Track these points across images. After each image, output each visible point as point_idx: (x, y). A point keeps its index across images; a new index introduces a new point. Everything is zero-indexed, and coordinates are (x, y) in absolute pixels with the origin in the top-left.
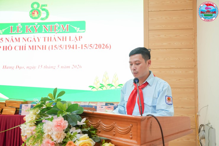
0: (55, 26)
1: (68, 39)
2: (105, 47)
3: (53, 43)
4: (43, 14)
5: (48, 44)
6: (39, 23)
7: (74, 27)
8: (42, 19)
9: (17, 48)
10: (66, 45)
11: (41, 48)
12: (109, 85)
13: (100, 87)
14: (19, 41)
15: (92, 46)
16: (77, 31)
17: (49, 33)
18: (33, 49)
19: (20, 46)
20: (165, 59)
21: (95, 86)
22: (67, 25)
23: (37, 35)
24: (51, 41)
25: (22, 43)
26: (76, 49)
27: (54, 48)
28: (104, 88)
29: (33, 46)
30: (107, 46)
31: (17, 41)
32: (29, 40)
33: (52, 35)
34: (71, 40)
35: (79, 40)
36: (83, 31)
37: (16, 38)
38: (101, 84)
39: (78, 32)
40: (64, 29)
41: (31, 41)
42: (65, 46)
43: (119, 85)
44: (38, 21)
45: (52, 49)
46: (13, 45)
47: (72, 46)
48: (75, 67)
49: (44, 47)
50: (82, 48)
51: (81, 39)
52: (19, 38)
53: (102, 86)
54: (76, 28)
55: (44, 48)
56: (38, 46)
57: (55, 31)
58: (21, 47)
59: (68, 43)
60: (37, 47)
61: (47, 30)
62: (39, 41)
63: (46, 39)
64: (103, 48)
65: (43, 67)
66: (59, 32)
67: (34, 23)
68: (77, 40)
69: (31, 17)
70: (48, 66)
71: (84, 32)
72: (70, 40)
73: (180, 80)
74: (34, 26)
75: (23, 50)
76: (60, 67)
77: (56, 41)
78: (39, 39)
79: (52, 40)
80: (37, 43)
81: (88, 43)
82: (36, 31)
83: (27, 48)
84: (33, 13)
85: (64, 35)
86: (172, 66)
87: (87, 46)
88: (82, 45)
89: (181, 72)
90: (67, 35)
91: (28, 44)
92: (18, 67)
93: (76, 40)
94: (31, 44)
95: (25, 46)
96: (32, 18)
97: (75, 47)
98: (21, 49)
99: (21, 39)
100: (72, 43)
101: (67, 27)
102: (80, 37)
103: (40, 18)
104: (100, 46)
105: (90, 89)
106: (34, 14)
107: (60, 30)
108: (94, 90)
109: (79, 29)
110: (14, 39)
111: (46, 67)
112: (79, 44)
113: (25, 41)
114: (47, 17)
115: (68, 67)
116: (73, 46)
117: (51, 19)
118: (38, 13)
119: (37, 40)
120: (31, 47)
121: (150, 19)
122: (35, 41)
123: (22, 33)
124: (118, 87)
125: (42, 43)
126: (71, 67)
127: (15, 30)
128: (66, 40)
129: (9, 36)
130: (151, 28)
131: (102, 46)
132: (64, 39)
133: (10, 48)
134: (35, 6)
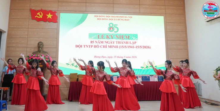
0: (122, 36)
1: (129, 43)
3: (122, 45)
4: (116, 30)
5: (119, 45)
7: (132, 37)
8: (115, 32)
9: (102, 47)
11: (115, 47)
13: (146, 68)
15: (142, 47)
18: (111, 48)
21: (144, 67)
23: (112, 40)
24: (120, 43)
25: (105, 44)
26: (133, 48)
27: (122, 47)
28: (148, 68)
29: (111, 46)
30: (148, 47)
32: (108, 43)
33: (121, 40)
34: (131, 43)
36: (137, 39)
37: (101, 41)
39: (134, 40)
41: (109, 43)
42: (128, 47)
43: (156, 66)
44: (113, 33)
46: (100, 45)
47: (131, 46)
48: (133, 57)
52: (103, 42)
53: (147, 67)
55: (117, 47)
57: (122, 38)
59: (129, 45)
61: (118, 38)
63: (118, 42)
65: (116, 57)
67: (111, 34)
70: (119, 56)
74: (111, 36)
76: (126, 57)
77: (123, 43)
78: (114, 42)
80: (113, 45)
81: (139, 45)
82: (112, 38)
83: (107, 46)
84: (110, 29)
85: (127, 41)
87: (139, 47)
90: (129, 41)
91: (108, 45)
92: (103, 57)
93: (133, 44)
94: (110, 45)
96: (110, 31)
98: (104, 47)
99: (104, 42)
101: (128, 37)
102: (135, 42)
104: (145, 47)
105: (141, 68)
107: (125, 38)
108: (143, 69)
109: (134, 38)
112: (135, 45)
113: (106, 43)
114: (118, 31)
117: (121, 32)
118: (112, 29)
120: (110, 46)
121: (168, 35)
122: (112, 43)
123: (104, 39)
125: (115, 44)
126: (131, 57)
127: (100, 37)
128: (128, 43)
129: (97, 40)
130: (168, 39)
131: (146, 47)
132: (127, 43)
133: (98, 47)
134: (111, 25)
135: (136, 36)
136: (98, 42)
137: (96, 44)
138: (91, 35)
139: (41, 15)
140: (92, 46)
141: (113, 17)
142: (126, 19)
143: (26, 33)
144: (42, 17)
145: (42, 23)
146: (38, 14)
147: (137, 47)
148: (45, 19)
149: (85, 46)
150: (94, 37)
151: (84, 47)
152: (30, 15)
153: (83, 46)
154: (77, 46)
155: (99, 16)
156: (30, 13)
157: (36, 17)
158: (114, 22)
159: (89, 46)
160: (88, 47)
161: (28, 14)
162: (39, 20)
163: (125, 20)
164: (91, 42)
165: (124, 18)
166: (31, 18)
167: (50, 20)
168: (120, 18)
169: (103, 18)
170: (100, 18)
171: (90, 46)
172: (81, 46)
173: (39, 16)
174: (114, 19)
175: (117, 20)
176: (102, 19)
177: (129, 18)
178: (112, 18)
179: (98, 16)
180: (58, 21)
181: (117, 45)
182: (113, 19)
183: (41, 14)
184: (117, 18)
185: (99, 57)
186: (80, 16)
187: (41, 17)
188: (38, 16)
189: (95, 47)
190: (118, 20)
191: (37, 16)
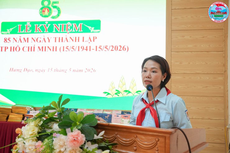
0: (67, 25)
1: (81, 39)
2: (122, 49)
3: (65, 44)
4: (54, 12)
5: (59, 45)
6: (49, 22)
7: (88, 27)
8: (53, 17)
9: (26, 49)
10: (79, 47)
11: (52, 50)
12: (126, 91)
13: (116, 94)
14: (28, 42)
15: (108, 47)
16: (91, 31)
17: (60, 32)
18: (42, 51)
19: (29, 47)
20: (189, 63)
21: (110, 92)
22: (81, 25)
23: (47, 35)
24: (62, 41)
25: (31, 44)
26: (90, 50)
27: (65, 49)
28: (120, 95)
29: (42, 47)
30: (124, 48)
31: (25, 41)
33: (63, 35)
34: (85, 41)
35: (94, 41)
36: (98, 30)
37: (24, 38)
38: (116, 90)
39: (93, 32)
40: (77, 29)
41: (40, 41)
42: (78, 48)
43: (137, 92)
44: (49, 19)
45: (63, 50)
46: (21, 45)
47: (85, 48)
48: (89, 70)
50: (96, 50)
51: (95, 40)
52: (28, 38)
53: (118, 92)
54: (90, 27)
55: (54, 49)
56: (48, 47)
57: (67, 31)
58: (30, 48)
59: (81, 44)
60: (47, 48)
61: (58, 29)
62: (49, 42)
63: (57, 40)
64: (119, 50)
65: (53, 70)
66: (72, 32)
67: (44, 22)
68: (91, 41)
69: (41, 15)
70: (59, 69)
71: (99, 32)
72: (83, 41)
73: (207, 87)
74: (45, 25)
75: (31, 51)
76: (72, 70)
77: (67, 41)
78: (49, 39)
79: (63, 41)
80: (47, 44)
81: (103, 45)
82: (46, 31)
83: (36, 48)
85: (77, 35)
86: (198, 72)
87: (102, 48)
88: (96, 47)
89: (208, 78)
90: (81, 35)
91: (37, 44)
92: (26, 69)
93: (89, 41)
95: (34, 47)
96: (42, 16)
97: (88, 48)
98: (30, 50)
99: (30, 40)
100: (85, 44)
102: (94, 37)
103: (51, 16)
104: (116, 48)
105: (104, 95)
106: (44, 11)
107: (72, 30)
108: (109, 96)
109: (93, 28)
110: (22, 40)
111: (56, 70)
112: (93, 45)
113: (35, 41)
114: (58, 15)
115: (81, 71)
116: (87, 47)
118: (48, 11)
119: (47, 40)
120: (41, 48)
121: (173, 18)
122: (45, 42)
123: (31, 32)
124: (136, 94)
125: (52, 44)
126: (84, 70)
127: (23, 29)
128: (79, 41)
129: (17, 36)
130: (174, 28)
131: (119, 48)
132: (77, 39)
133: (18, 49)
134: (46, 3)
135: (96, 24)
136: (18, 40)
137: (15, 44)
140: (6, 48)
147: (98, 49)
150: (11, 29)
164: (5, 40)
171: (4, 49)
181: (55, 45)
185: (18, 70)
189: (14, 49)
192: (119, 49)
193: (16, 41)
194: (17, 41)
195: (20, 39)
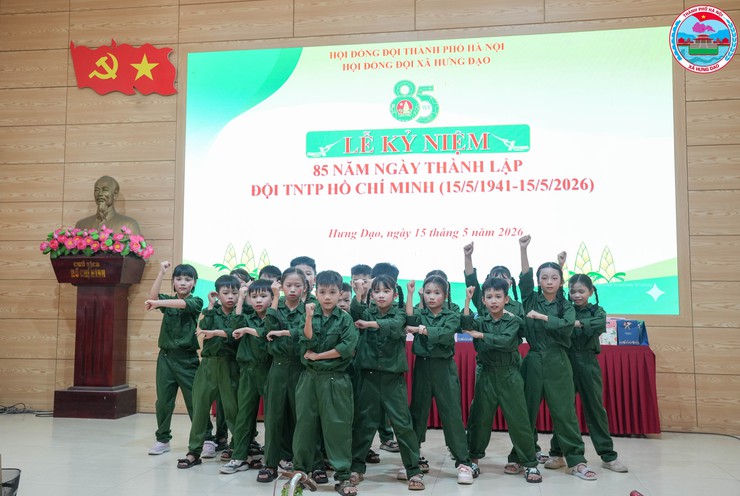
0: (455, 136)
1: (487, 167)
2: (579, 185)
3: (452, 177)
4: (424, 110)
5: (438, 178)
6: (413, 131)
8: (422, 120)
9: (363, 189)
10: (483, 182)
11: (422, 189)
14: (367, 173)
15: (548, 183)
16: (510, 149)
17: (438, 152)
18: (401, 192)
19: (370, 185)
20: (728, 214)
22: (485, 135)
23: (409, 158)
24: (445, 171)
25: (374, 177)
26: (508, 190)
27: (452, 188)
29: (401, 184)
30: (583, 185)
31: (362, 172)
32: (391, 170)
33: (446, 158)
34: (496, 169)
35: (516, 170)
36: (526, 147)
37: (359, 166)
39: (513, 151)
40: (477, 145)
41: (395, 172)
42: (480, 184)
43: (616, 275)
44: (413, 124)
45: (449, 191)
46: (353, 181)
47: (497, 184)
48: (508, 232)
49: (429, 185)
50: (522, 189)
51: (519, 168)
52: (367, 166)
54: (505, 141)
55: (428, 187)
56: (414, 184)
57: (455, 148)
58: (373, 186)
59: (487, 176)
60: (410, 185)
61: (435, 146)
62: (415, 172)
63: (434, 167)
64: (574, 189)
65: (428, 232)
66: (464, 150)
67: (402, 131)
68: (510, 170)
69: (394, 115)
70: (440, 230)
71: (527, 150)
72: (492, 170)
74: (404, 138)
75: (376, 192)
76: (470, 232)
77: (457, 171)
78: (416, 165)
79: (448, 170)
80: (410, 178)
81: (537, 177)
82: (408, 149)
83: (387, 187)
84: (400, 107)
85: (478, 157)
87: (535, 183)
88: (522, 181)
90: (486, 158)
91: (388, 179)
92: (365, 233)
93: (506, 170)
94: (397, 179)
95: (382, 184)
96: (398, 118)
97: (505, 185)
98: (373, 190)
99: (372, 168)
100: (497, 177)
101: (484, 139)
102: (516, 162)
103: (417, 117)
104: (566, 184)
106: (402, 107)
107: (466, 147)
109: (513, 143)
110: (354, 169)
111: (435, 233)
112: (515, 178)
113: (382, 171)
114: (434, 115)
115: (490, 233)
116: (501, 183)
117: (444, 120)
118: (410, 107)
119: (410, 169)
120: (397, 185)
121: (689, 120)
122: (407, 172)
123: (372, 153)
124: (614, 280)
125: (422, 176)
126: (498, 232)
127: (356, 146)
128: (482, 170)
129: (342, 162)
130: (692, 140)
131: (573, 184)
132: (478, 167)
133: (345, 188)
134: (405, 90)
135: (520, 135)
136: (345, 169)
137: (338, 179)
138: (315, 141)
139: (111, 65)
140: (319, 188)
141: (414, 51)
142: (476, 55)
143: (60, 146)
144: (114, 77)
145: (118, 100)
146: (102, 62)
147: (526, 186)
148: (126, 83)
149: (291, 189)
150: (328, 147)
151: (288, 193)
152: (72, 70)
153: (282, 190)
154: (257, 191)
155: (349, 54)
156: (71, 61)
157: (91, 76)
158: (419, 76)
159: (305, 190)
160: (301, 192)
161: (65, 66)
162: (103, 88)
163: (471, 61)
164: (317, 170)
165: (466, 55)
166: (73, 81)
167: (145, 87)
168: (447, 55)
169: (369, 59)
170: (357, 60)
171: (313, 189)
172: (275, 190)
173: (104, 72)
174: (416, 64)
175: (432, 63)
176: (362, 66)
177: (491, 53)
178: (410, 57)
179: (345, 55)
180: (178, 86)
181: (428, 178)
182: (411, 64)
183: (110, 63)
184: (433, 57)
185: (348, 234)
186: (267, 57)
187: (112, 74)
188: (102, 70)
189: (336, 189)
190: (438, 63)
191: (95, 73)
192: (571, 187)
193: (341, 172)
194: (343, 172)
195: (349, 167)
